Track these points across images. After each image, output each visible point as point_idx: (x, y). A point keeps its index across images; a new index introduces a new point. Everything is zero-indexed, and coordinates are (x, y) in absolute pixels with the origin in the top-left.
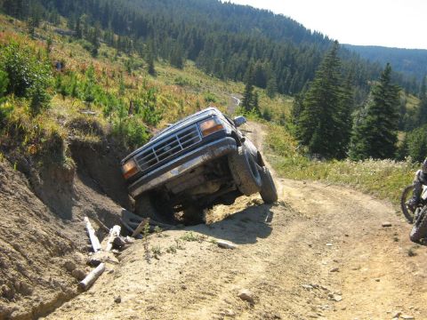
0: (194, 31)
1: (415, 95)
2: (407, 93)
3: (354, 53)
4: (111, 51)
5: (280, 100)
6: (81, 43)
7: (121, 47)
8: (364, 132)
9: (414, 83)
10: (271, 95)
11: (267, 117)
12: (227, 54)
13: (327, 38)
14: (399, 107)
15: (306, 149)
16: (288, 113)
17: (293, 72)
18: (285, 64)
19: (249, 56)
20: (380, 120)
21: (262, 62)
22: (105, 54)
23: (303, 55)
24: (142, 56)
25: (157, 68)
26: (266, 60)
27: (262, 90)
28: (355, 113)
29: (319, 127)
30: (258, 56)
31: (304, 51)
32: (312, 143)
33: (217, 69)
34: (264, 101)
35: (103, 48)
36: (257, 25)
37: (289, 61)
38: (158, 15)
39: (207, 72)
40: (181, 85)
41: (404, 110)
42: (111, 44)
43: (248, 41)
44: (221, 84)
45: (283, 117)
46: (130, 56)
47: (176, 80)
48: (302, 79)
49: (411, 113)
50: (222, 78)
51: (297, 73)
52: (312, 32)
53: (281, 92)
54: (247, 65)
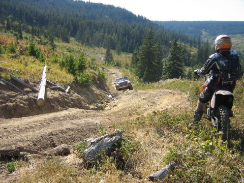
0: (72, 20)
1: (195, 47)
2: (191, 46)
3: (161, 26)
4: (29, 36)
5: (124, 55)
6: (12, 33)
7: (34, 33)
8: (168, 69)
9: (195, 40)
10: (119, 53)
11: (118, 65)
12: (92, 32)
13: (145, 18)
14: (187, 54)
15: (142, 80)
16: (129, 62)
17: (129, 40)
18: (124, 35)
19: (104, 32)
20: (175, 63)
21: (112, 35)
22: (26, 38)
23: (133, 30)
24: (46, 37)
25: (56, 43)
26: (114, 34)
27: (113, 51)
28: (164, 60)
29: (147, 68)
30: (109, 32)
31: (134, 28)
32: (144, 76)
33: (88, 41)
34: (116, 57)
35: (24, 35)
36: (107, 14)
37: (126, 33)
38: (50, 12)
39: (83, 43)
40: (70, 51)
41: (189, 55)
42: (28, 32)
43: (103, 24)
44: (91, 50)
45: (127, 65)
46: (39, 38)
47: (67, 49)
48: (135, 43)
49: (194, 57)
50: (91, 46)
51: (131, 40)
52: (137, 16)
53: (123, 51)
54: (103, 38)
